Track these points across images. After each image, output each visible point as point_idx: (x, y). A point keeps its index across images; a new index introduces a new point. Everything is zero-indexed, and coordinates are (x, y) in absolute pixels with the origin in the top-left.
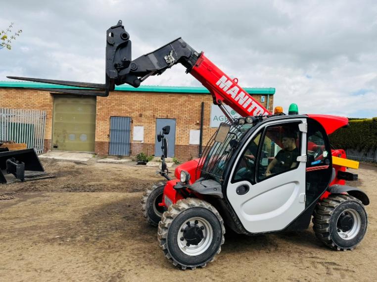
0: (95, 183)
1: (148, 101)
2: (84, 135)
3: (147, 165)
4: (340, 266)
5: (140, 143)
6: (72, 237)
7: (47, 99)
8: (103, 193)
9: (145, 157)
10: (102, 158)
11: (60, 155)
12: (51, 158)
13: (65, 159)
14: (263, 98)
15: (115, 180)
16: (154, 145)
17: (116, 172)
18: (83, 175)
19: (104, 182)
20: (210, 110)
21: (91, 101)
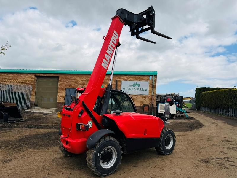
1: (86, 79)
2: (52, 99)
7: (33, 79)
12: (32, 111)
14: (151, 77)
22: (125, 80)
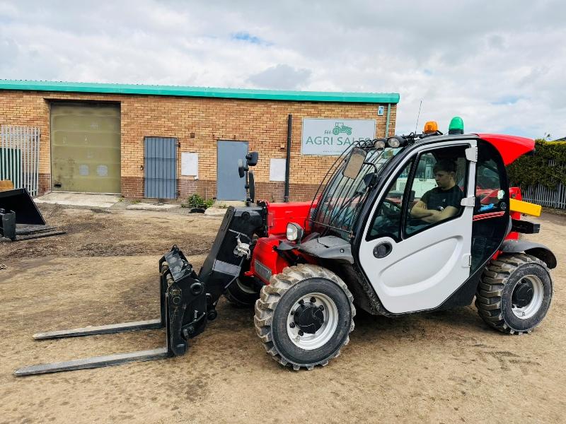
0: (130, 241)
2: (102, 167)
3: (206, 213)
4: (518, 356)
5: (193, 179)
8: (146, 257)
9: (201, 201)
10: (136, 203)
15: (160, 236)
16: (214, 183)
17: (160, 224)
19: (144, 239)
22: (312, 116)
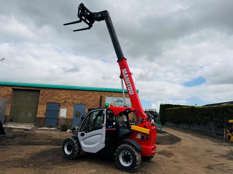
0: (37, 141)
1: (70, 94)
2: (30, 113)
3: (67, 131)
5: (64, 118)
6: (27, 165)
7: (10, 92)
8: (42, 146)
9: (66, 127)
10: (41, 127)
11: (14, 125)
12: (8, 127)
13: (17, 127)
15: (48, 139)
16: (72, 120)
17: (49, 135)
18: (29, 137)
19: (42, 140)
20: (105, 100)
21: (37, 93)
22: (109, 96)
